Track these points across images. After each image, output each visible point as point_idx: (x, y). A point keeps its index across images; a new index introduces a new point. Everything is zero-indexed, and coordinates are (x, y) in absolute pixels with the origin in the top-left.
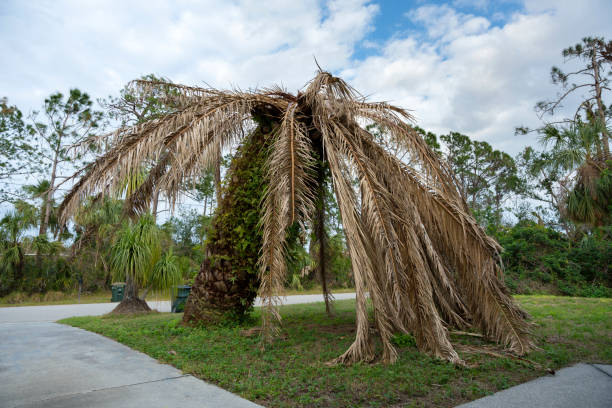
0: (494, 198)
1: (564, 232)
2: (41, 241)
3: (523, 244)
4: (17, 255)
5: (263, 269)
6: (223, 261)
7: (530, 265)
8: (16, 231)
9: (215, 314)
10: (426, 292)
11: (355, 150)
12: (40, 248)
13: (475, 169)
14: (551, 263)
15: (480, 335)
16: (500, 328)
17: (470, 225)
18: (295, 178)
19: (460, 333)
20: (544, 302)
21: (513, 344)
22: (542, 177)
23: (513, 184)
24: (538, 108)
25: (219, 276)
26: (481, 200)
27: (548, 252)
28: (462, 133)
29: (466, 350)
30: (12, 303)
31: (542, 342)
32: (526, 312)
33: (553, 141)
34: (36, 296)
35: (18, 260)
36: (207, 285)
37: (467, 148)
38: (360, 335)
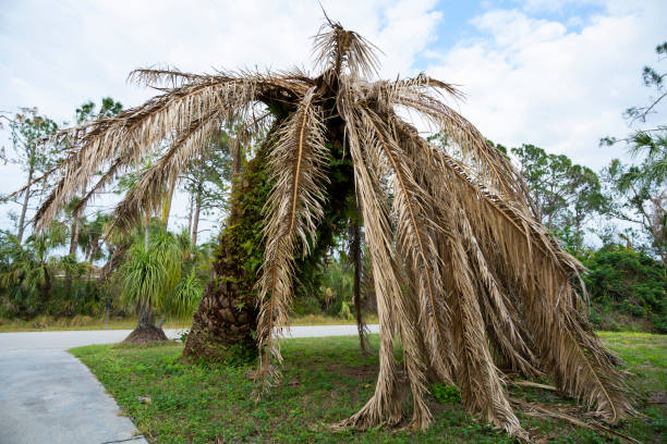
0: (574, 219)
1: (659, 258)
2: (70, 260)
3: (610, 270)
4: (42, 275)
5: (263, 295)
6: (229, 284)
7: (617, 296)
8: (43, 249)
9: (221, 349)
10: (477, 330)
11: (387, 141)
12: (67, 269)
13: (552, 185)
14: (644, 293)
15: (554, 388)
16: (581, 380)
17: (537, 235)
18: (300, 174)
19: (526, 383)
20: (637, 342)
21: (601, 405)
22: (632, 195)
23: (596, 202)
24: (628, 115)
25: (225, 302)
26: (558, 221)
27: (641, 281)
28: (536, 146)
29: (533, 412)
30: (38, 327)
31: (643, 405)
32: (614, 354)
33: (646, 150)
34: (63, 321)
35: (43, 281)
36: (210, 314)
37: (542, 162)
38: (380, 387)
